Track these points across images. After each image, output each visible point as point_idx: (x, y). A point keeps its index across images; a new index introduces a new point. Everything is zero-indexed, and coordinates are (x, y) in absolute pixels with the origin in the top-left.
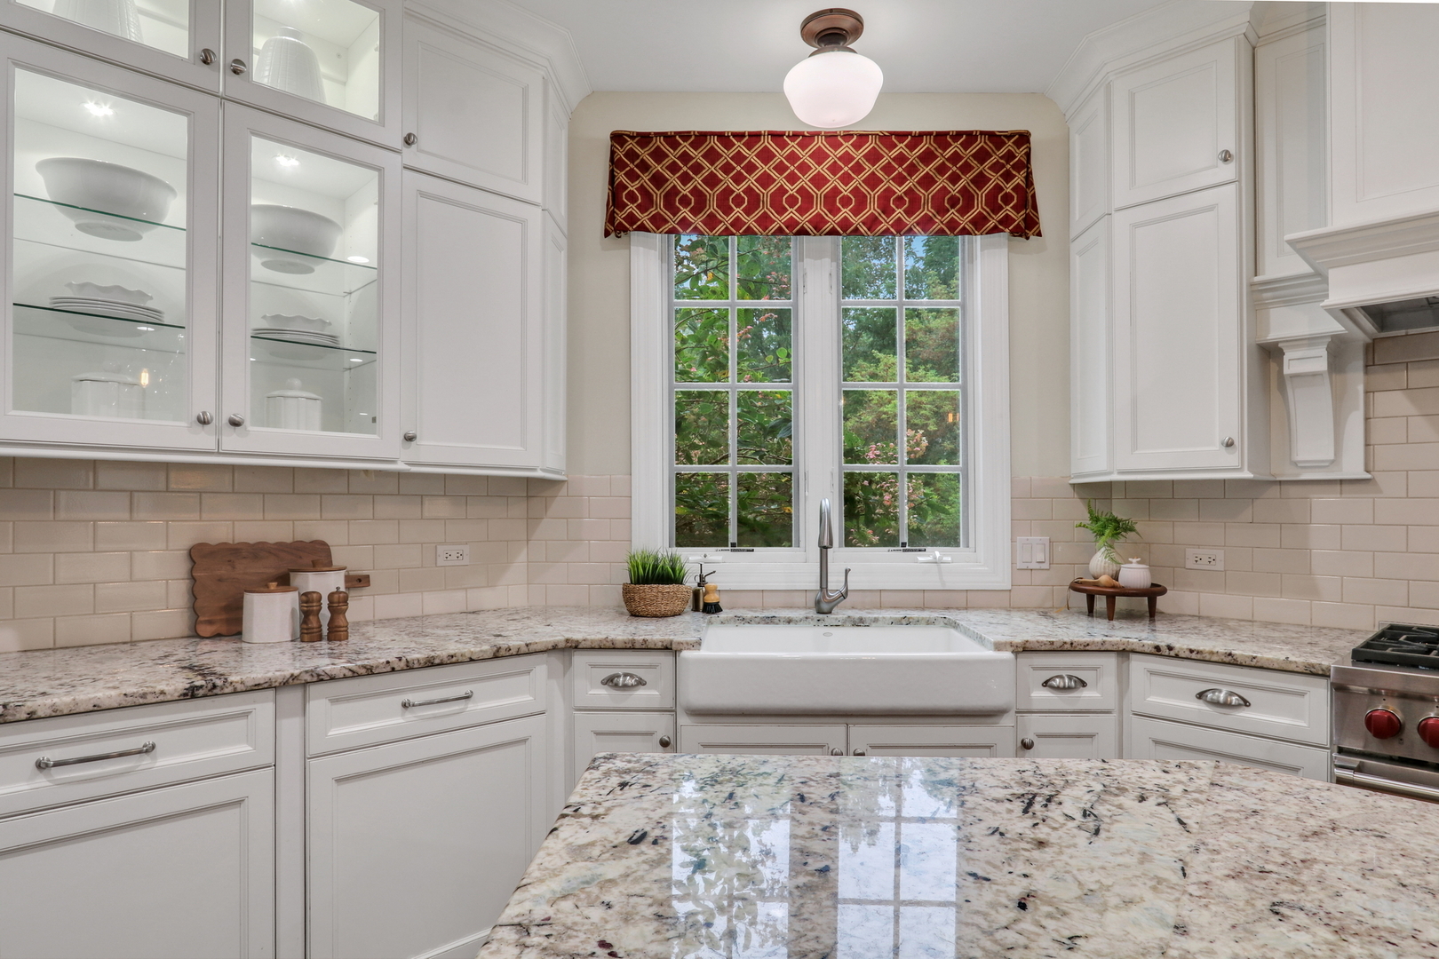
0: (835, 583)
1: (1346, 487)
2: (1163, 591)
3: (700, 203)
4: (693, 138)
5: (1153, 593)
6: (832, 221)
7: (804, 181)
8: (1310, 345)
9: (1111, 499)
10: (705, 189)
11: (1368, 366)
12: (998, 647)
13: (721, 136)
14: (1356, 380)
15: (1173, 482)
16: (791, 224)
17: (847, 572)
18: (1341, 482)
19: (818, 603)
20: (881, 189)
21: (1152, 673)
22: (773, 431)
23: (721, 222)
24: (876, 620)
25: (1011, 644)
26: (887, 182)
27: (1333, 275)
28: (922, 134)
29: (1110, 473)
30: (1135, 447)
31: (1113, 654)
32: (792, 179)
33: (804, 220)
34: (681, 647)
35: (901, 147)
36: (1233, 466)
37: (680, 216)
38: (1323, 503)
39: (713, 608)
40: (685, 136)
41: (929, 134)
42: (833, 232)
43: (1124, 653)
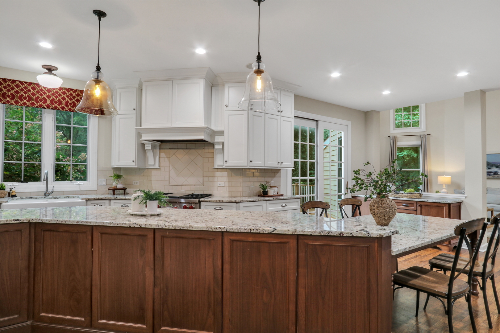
0: (50, 190)
1: (157, 169)
2: (126, 189)
3: (13, 97)
4: (12, 81)
5: (124, 189)
6: (52, 106)
7: (45, 96)
8: (149, 144)
9: (120, 171)
10: (15, 94)
11: (160, 148)
12: (82, 199)
13: (20, 82)
14: (157, 151)
15: (131, 168)
16: (41, 106)
17: (53, 187)
18: (156, 168)
19: (45, 194)
20: (65, 101)
21: (115, 203)
22: (36, 153)
23: (20, 103)
24: (60, 197)
25: (85, 199)
26: (67, 99)
27: (143, 135)
28: (76, 90)
29: (115, 166)
30: (119, 161)
31: (108, 200)
32: (41, 95)
33: (44, 105)
34: (2, 202)
35: (71, 92)
36: (133, 165)
37: (7, 100)
38: (154, 172)
39: (14, 196)
40: (9, 80)
41: (79, 90)
42: (52, 109)
43: (110, 200)
